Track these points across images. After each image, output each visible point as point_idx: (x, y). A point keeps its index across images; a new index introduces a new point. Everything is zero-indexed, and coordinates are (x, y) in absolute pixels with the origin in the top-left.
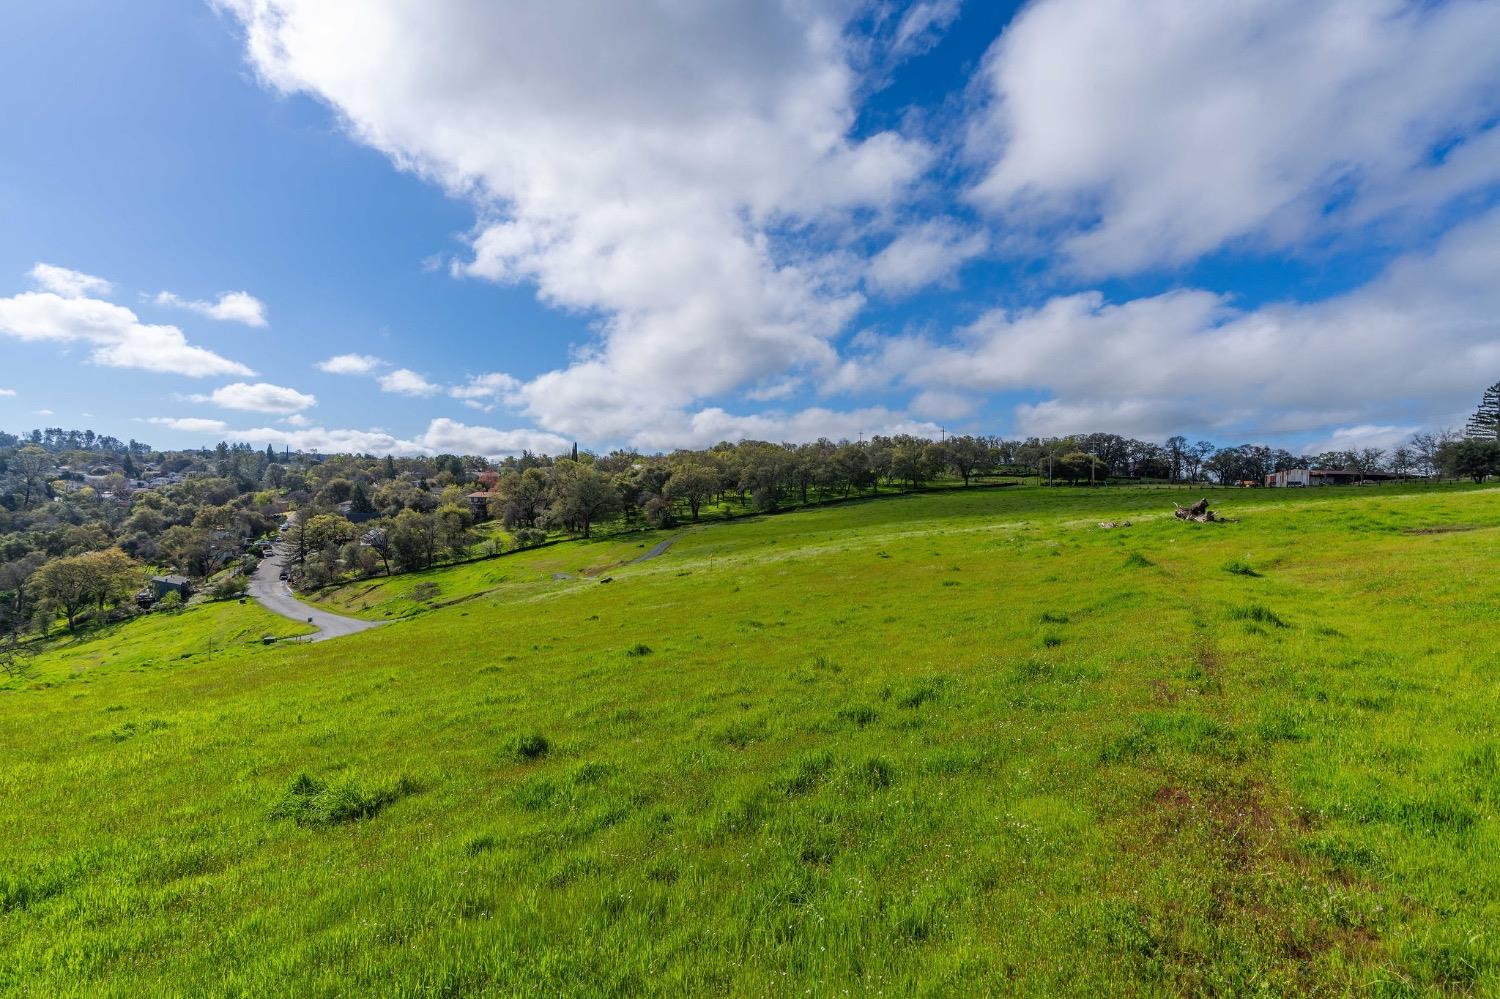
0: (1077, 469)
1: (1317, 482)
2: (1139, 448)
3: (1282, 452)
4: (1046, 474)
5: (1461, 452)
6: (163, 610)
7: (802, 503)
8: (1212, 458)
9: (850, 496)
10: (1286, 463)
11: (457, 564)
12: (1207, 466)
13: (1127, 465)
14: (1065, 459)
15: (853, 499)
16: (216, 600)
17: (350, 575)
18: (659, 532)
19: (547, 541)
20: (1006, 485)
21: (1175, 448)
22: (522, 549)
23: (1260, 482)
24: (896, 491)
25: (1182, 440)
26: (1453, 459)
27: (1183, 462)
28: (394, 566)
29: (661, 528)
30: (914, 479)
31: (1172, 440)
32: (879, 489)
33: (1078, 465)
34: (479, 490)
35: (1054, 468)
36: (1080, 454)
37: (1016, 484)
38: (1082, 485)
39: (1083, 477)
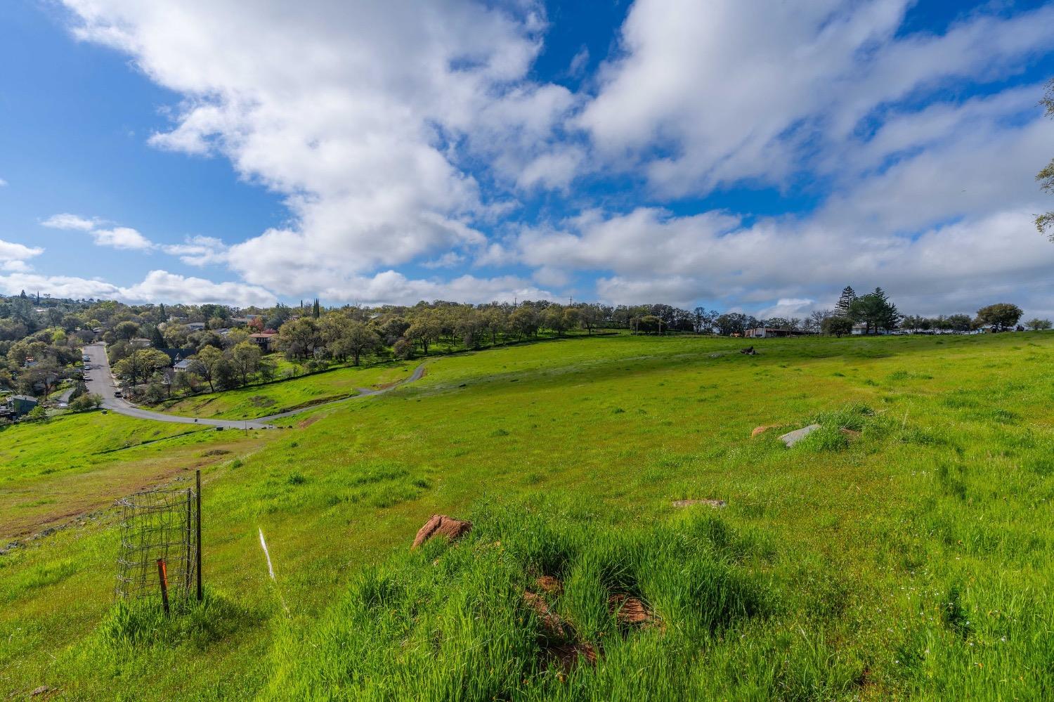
0: (650, 325)
1: (770, 335)
2: (680, 312)
3: (751, 317)
4: (634, 328)
5: (832, 322)
6: (29, 421)
7: (493, 344)
8: (717, 320)
9: (521, 339)
10: (754, 324)
11: (265, 384)
12: (715, 325)
13: (673, 322)
14: (643, 319)
15: (525, 342)
16: (75, 413)
17: (181, 392)
18: (405, 362)
19: (329, 368)
20: (611, 334)
21: (698, 314)
22: (313, 373)
23: (742, 335)
24: (548, 337)
25: (703, 309)
26: (829, 326)
27: (702, 322)
28: (216, 385)
29: (407, 359)
30: (558, 330)
31: (697, 309)
32: (538, 335)
33: (651, 323)
34: (254, 332)
35: (639, 324)
36: (651, 316)
37: (617, 333)
38: (654, 334)
39: (654, 330)
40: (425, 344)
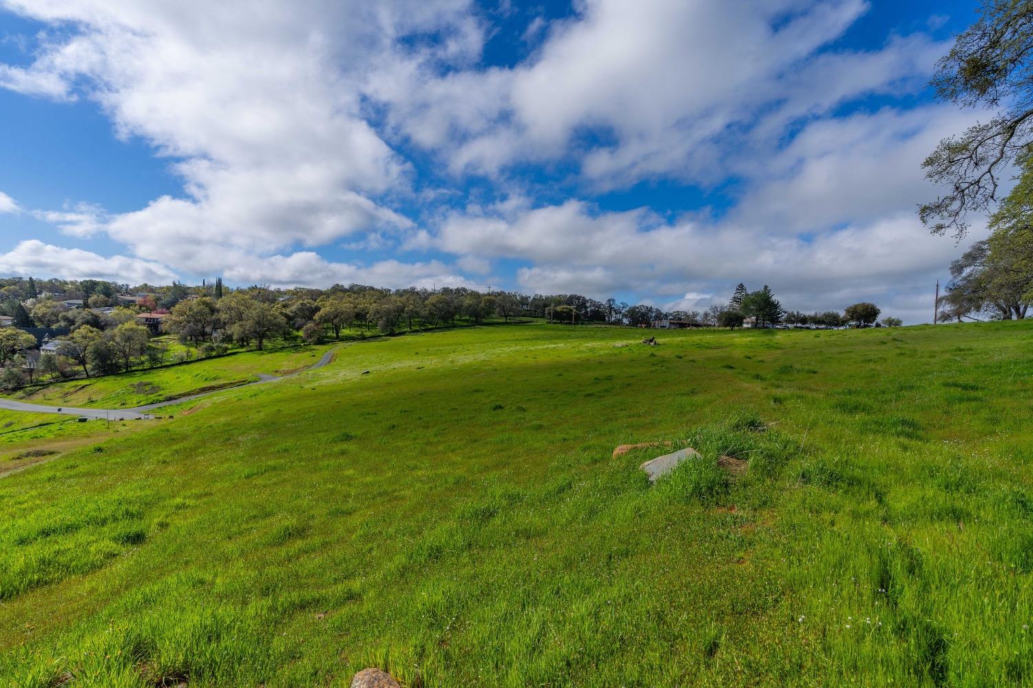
0: (564, 315)
1: (672, 327)
2: (593, 303)
3: (657, 309)
4: (549, 317)
5: (727, 315)
7: (409, 329)
8: (626, 311)
9: (438, 326)
10: (660, 316)
11: (152, 368)
12: (624, 316)
13: (586, 312)
14: (559, 309)
15: (441, 328)
17: (47, 377)
19: (228, 352)
20: (528, 322)
21: (610, 305)
22: (210, 358)
23: (649, 326)
24: (465, 324)
25: (614, 300)
26: (724, 319)
27: (613, 313)
28: (92, 370)
29: (315, 344)
30: (475, 317)
31: (609, 300)
32: (455, 322)
33: (565, 312)
34: (143, 312)
35: (554, 313)
36: (565, 306)
37: (531, 322)
38: (567, 323)
39: (568, 319)
40: (337, 329)
